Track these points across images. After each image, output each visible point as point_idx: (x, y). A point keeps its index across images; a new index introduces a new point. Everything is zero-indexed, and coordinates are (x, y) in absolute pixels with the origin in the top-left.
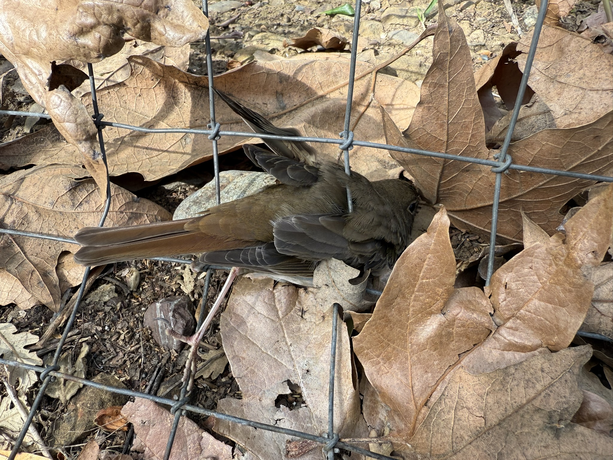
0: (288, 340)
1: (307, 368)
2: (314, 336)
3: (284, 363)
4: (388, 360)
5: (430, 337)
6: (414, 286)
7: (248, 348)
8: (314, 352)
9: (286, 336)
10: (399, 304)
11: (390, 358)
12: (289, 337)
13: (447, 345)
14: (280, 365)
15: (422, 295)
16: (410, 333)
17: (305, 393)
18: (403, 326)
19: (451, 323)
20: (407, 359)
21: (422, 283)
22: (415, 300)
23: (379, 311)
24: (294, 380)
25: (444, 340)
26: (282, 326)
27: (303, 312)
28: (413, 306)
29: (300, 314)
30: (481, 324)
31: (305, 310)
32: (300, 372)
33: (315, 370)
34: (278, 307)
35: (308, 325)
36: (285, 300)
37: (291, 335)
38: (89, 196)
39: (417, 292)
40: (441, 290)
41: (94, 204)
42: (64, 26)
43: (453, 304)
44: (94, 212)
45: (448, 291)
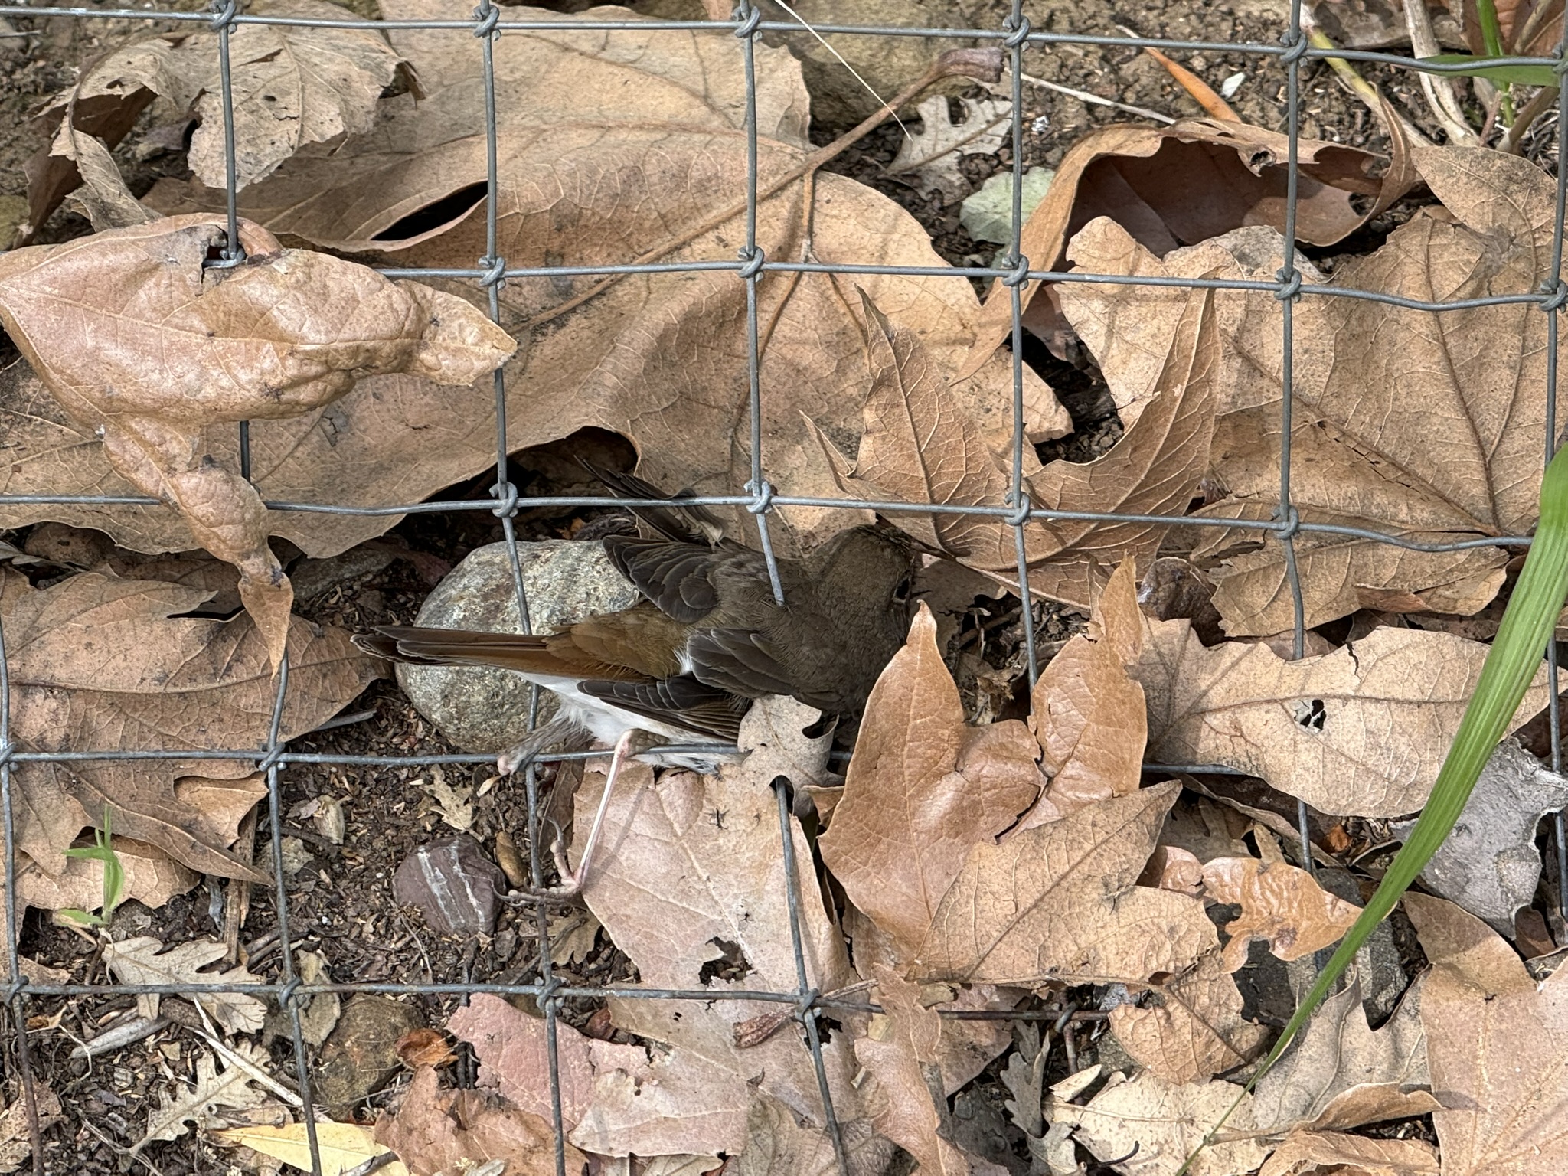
0: (700, 871)
1: (744, 910)
2: (748, 855)
3: (703, 913)
4: (883, 865)
5: (945, 814)
6: (905, 734)
7: (632, 898)
8: (753, 881)
9: (696, 865)
10: (885, 767)
11: (885, 862)
12: (703, 867)
13: (976, 822)
14: (696, 916)
15: (919, 747)
16: (913, 814)
17: (749, 952)
18: (899, 805)
19: (975, 785)
20: (914, 859)
21: (915, 726)
22: (909, 757)
23: (853, 782)
24: (725, 936)
25: (968, 815)
26: (685, 850)
27: (719, 816)
28: (909, 767)
29: (714, 821)
30: (1021, 779)
31: (722, 812)
32: (733, 921)
33: (760, 911)
34: (671, 816)
35: (734, 838)
36: (681, 801)
37: (705, 862)
38: (239, 647)
39: (911, 741)
40: (946, 732)
41: (254, 662)
42: (255, 376)
43: (974, 753)
44: (258, 678)
45: (957, 731)
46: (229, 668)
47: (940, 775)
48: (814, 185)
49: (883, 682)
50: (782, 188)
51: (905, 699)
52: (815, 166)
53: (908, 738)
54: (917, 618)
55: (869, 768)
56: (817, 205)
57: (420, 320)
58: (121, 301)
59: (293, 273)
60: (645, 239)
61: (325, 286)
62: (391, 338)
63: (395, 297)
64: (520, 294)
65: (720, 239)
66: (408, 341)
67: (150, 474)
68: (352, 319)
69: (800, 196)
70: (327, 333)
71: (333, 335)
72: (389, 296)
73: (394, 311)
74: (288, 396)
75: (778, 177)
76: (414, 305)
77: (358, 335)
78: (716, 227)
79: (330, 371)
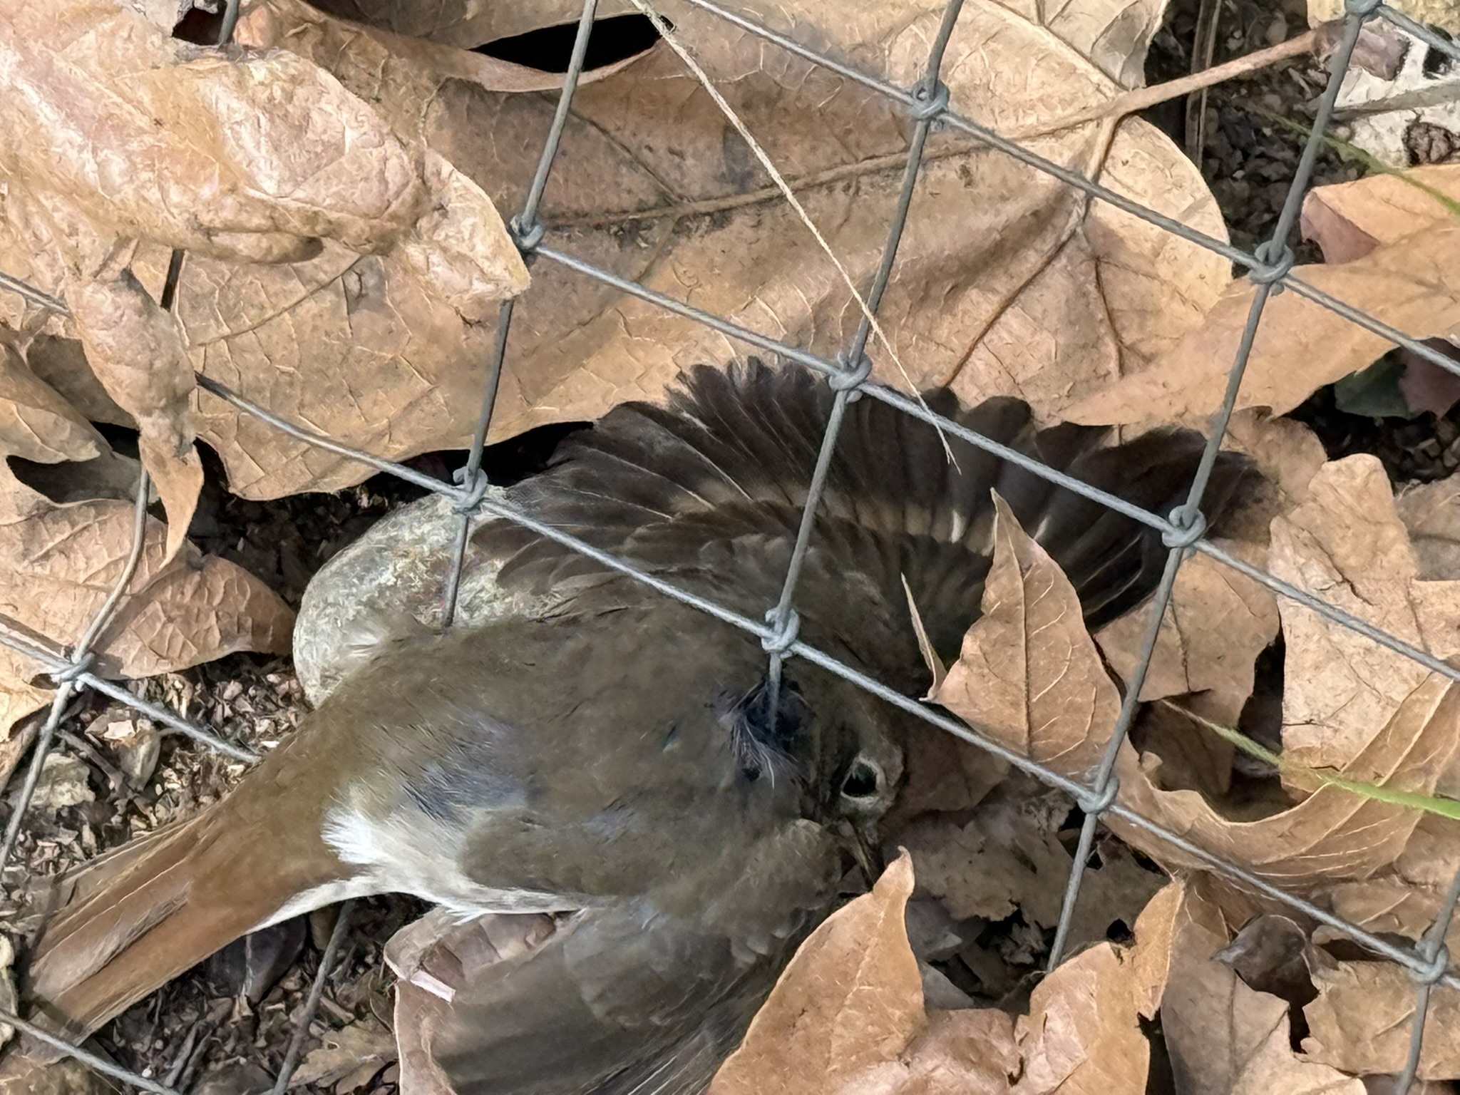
6: (845, 996)
10: (806, 1028)
15: (859, 1018)
19: (922, 1085)
21: (859, 992)
22: (843, 1025)
28: (840, 1037)
38: (74, 536)
39: (850, 1007)
40: (898, 1013)
41: (81, 564)
42: (186, 200)
43: (931, 1046)
44: (77, 585)
45: (913, 1019)
46: (47, 556)
47: (880, 1059)
48: (1114, 134)
49: (831, 927)
50: (1072, 128)
51: (854, 957)
52: (1122, 111)
53: (847, 1002)
54: (892, 868)
55: (784, 1026)
56: (1109, 163)
57: (417, 202)
58: (65, 37)
59: (269, 86)
60: (866, 141)
61: (307, 117)
62: (366, 216)
63: (393, 163)
64: (679, 167)
65: (965, 171)
66: (390, 225)
67: (52, 264)
68: (321, 174)
69: (1089, 144)
70: (280, 183)
71: (287, 188)
72: (385, 160)
73: (384, 181)
74: (222, 239)
75: (1070, 111)
76: (415, 181)
77: (320, 200)
78: (967, 153)
79: (277, 229)
